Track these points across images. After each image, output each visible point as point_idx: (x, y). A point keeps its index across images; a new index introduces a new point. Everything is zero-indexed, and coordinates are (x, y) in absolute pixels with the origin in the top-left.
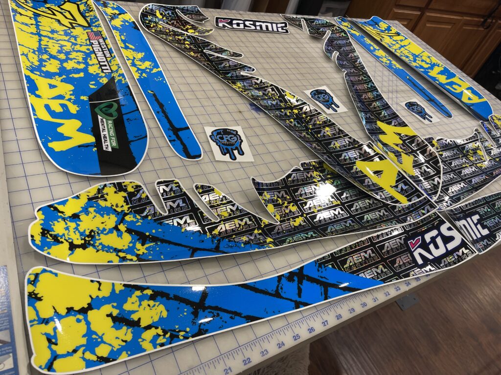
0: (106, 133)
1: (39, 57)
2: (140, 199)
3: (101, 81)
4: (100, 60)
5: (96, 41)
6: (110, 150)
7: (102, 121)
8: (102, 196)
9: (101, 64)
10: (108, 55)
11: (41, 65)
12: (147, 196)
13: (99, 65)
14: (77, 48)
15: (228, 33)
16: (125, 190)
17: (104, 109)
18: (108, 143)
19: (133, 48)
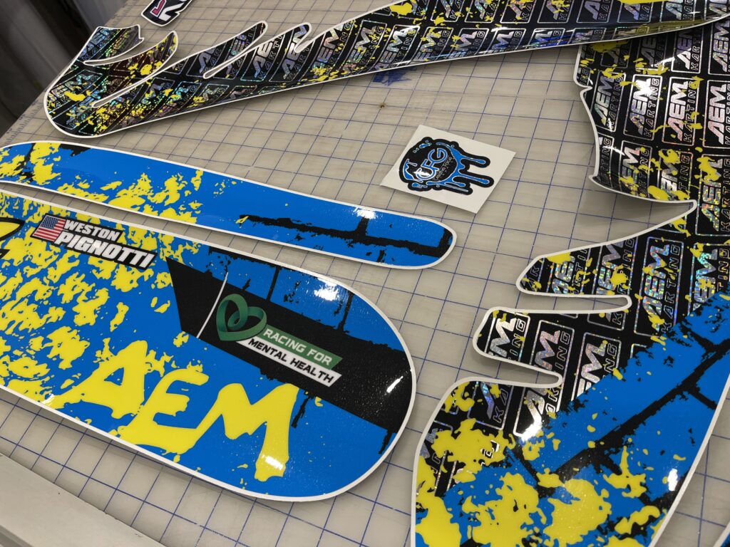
0: (290, 356)
1: (29, 355)
2: (498, 402)
3: (160, 286)
4: (113, 256)
5: (64, 234)
6: (336, 376)
7: (259, 345)
8: (449, 465)
9: (122, 258)
10: (113, 236)
11: (54, 364)
12: (501, 386)
13: (122, 266)
14: (54, 275)
15: (191, 17)
16: (463, 416)
17: (231, 324)
18: (319, 368)
19: (119, 183)
